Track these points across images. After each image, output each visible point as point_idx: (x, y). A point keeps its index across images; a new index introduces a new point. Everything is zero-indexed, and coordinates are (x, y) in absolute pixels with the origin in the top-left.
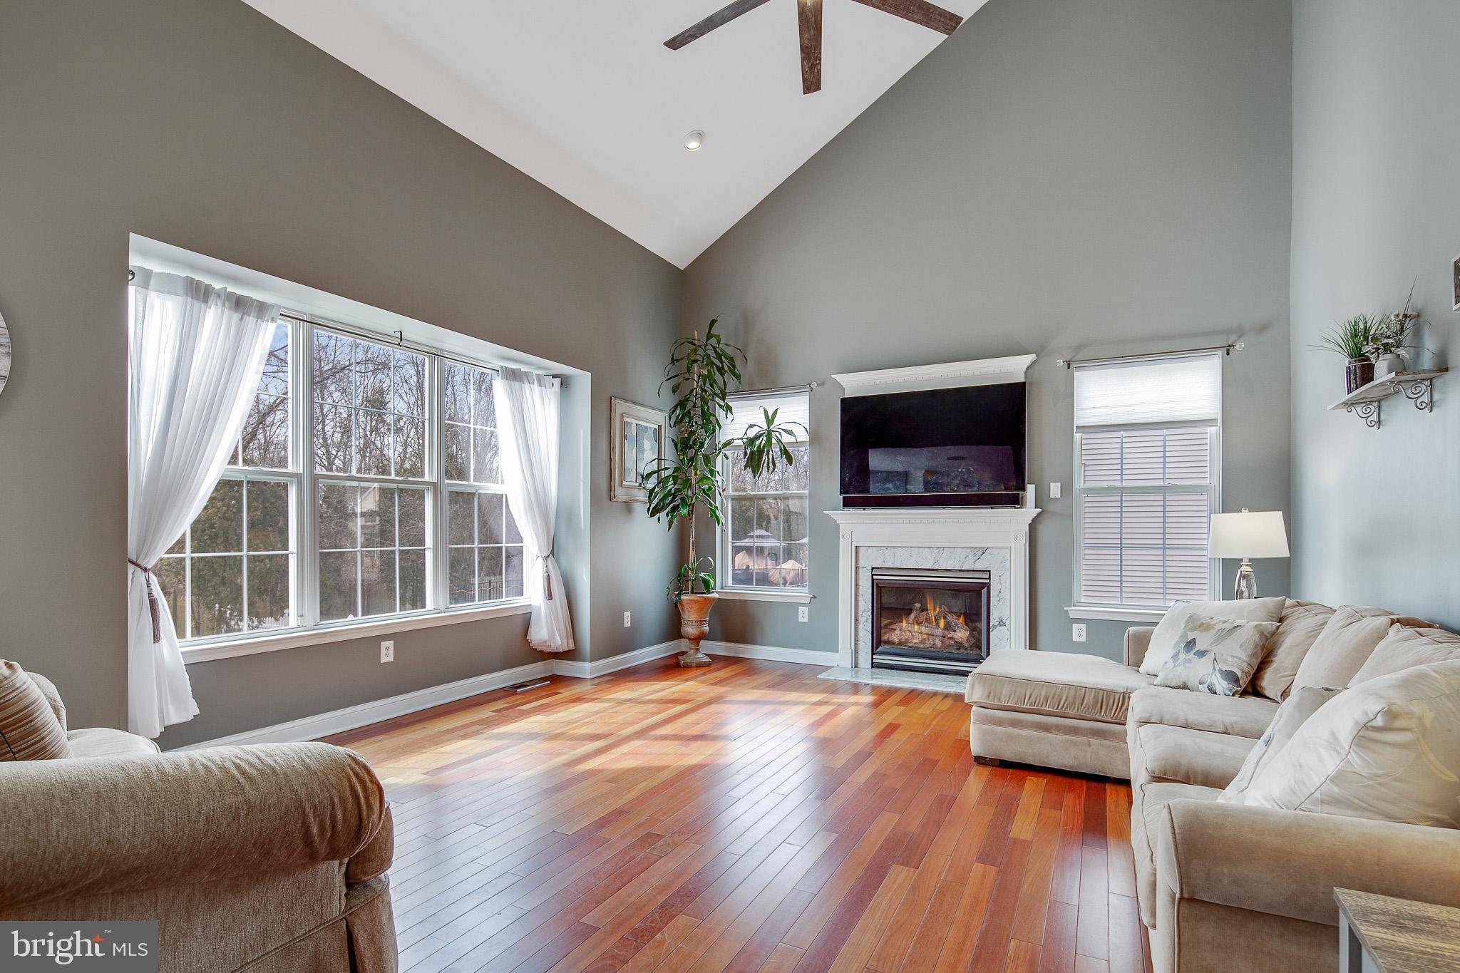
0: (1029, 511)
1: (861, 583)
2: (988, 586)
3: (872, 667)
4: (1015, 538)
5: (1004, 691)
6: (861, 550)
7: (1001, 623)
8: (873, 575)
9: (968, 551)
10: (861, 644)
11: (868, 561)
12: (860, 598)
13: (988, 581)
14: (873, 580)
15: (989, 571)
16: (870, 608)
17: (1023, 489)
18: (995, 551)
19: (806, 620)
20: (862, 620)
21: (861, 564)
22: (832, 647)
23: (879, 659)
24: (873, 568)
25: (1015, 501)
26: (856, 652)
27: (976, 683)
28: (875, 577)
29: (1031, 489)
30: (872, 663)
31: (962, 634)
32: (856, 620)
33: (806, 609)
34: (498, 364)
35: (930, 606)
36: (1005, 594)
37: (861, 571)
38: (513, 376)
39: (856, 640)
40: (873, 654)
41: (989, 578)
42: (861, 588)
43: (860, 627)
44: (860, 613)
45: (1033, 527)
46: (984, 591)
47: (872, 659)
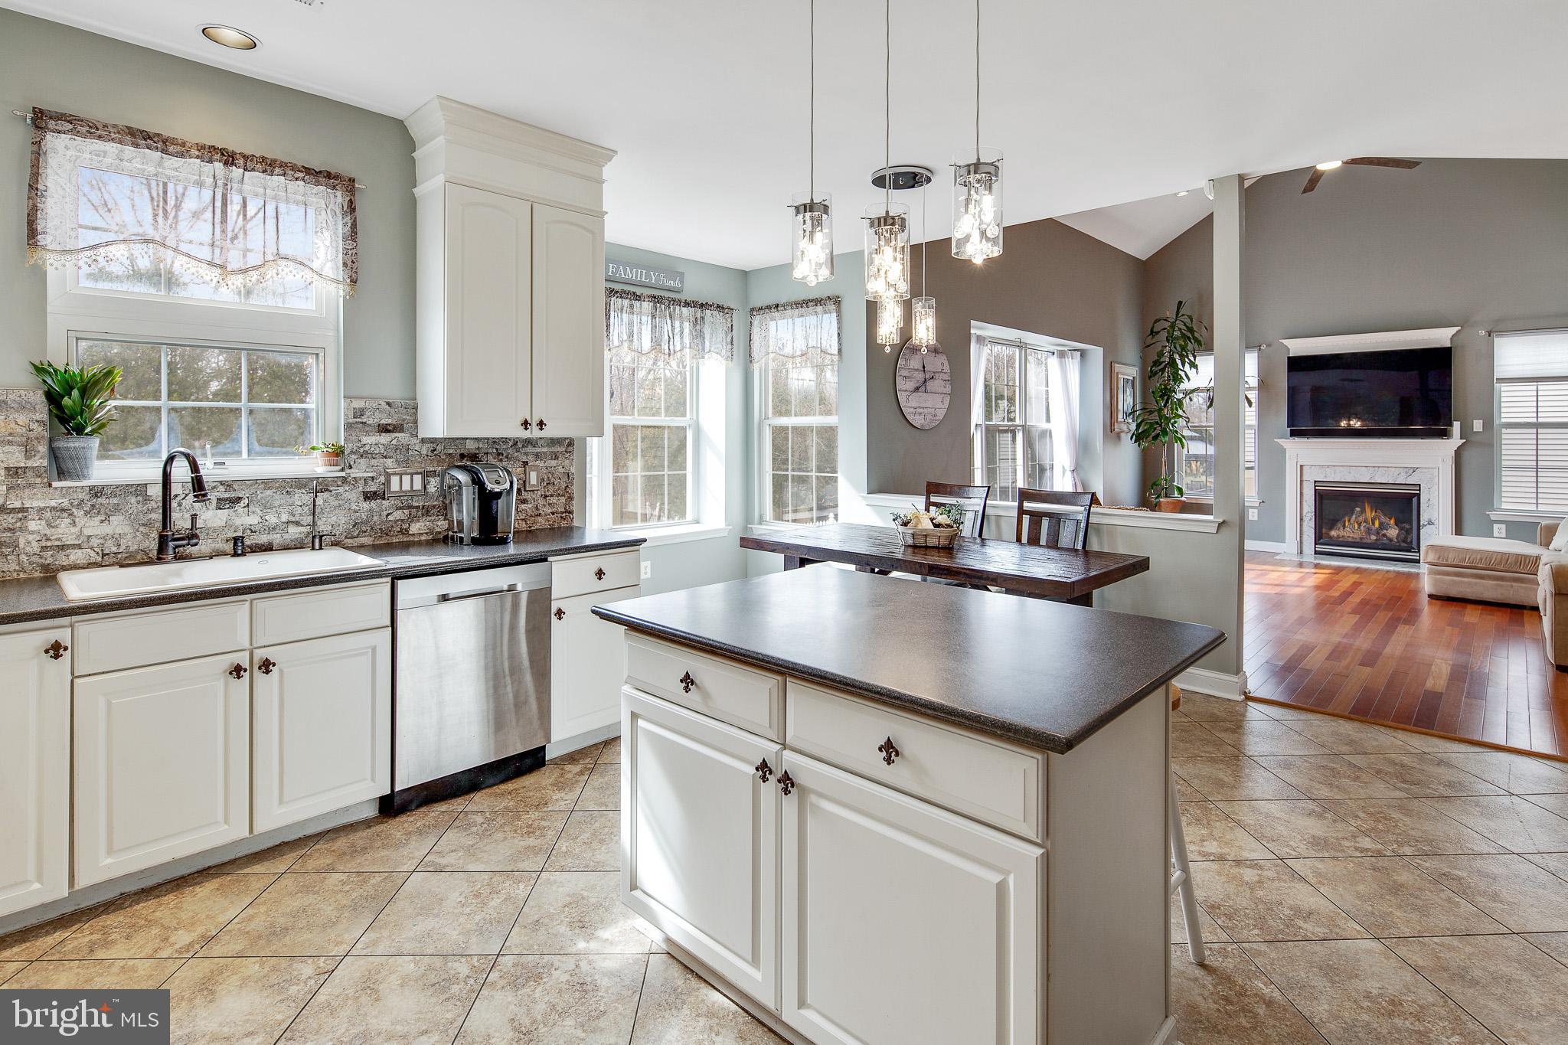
0: (1455, 441)
1: (1305, 491)
2: (1418, 495)
3: (1315, 553)
4: (1443, 460)
5: (1450, 556)
6: (1304, 467)
7: (1430, 523)
8: (1315, 486)
9: (1401, 469)
10: (1305, 537)
11: (1310, 476)
12: (1304, 503)
13: (1418, 492)
14: (1315, 490)
15: (1420, 485)
16: (1313, 510)
17: (1451, 425)
18: (1424, 470)
19: (1256, 518)
20: (1306, 519)
21: (1305, 478)
22: (1280, 538)
23: (1320, 548)
24: (1315, 482)
25: (1444, 434)
26: (1301, 542)
27: (1430, 551)
28: (1317, 488)
29: (1456, 425)
30: (1315, 551)
31: (1393, 532)
32: (1301, 519)
33: (1256, 511)
34: (1054, 348)
35: (1368, 510)
36: (1434, 501)
37: (1305, 484)
38: (1062, 355)
39: (1301, 534)
40: (1316, 544)
41: (1420, 490)
42: (1304, 495)
43: (1305, 524)
44: (1304, 514)
45: (1458, 453)
46: (1415, 500)
47: (1315, 548)
